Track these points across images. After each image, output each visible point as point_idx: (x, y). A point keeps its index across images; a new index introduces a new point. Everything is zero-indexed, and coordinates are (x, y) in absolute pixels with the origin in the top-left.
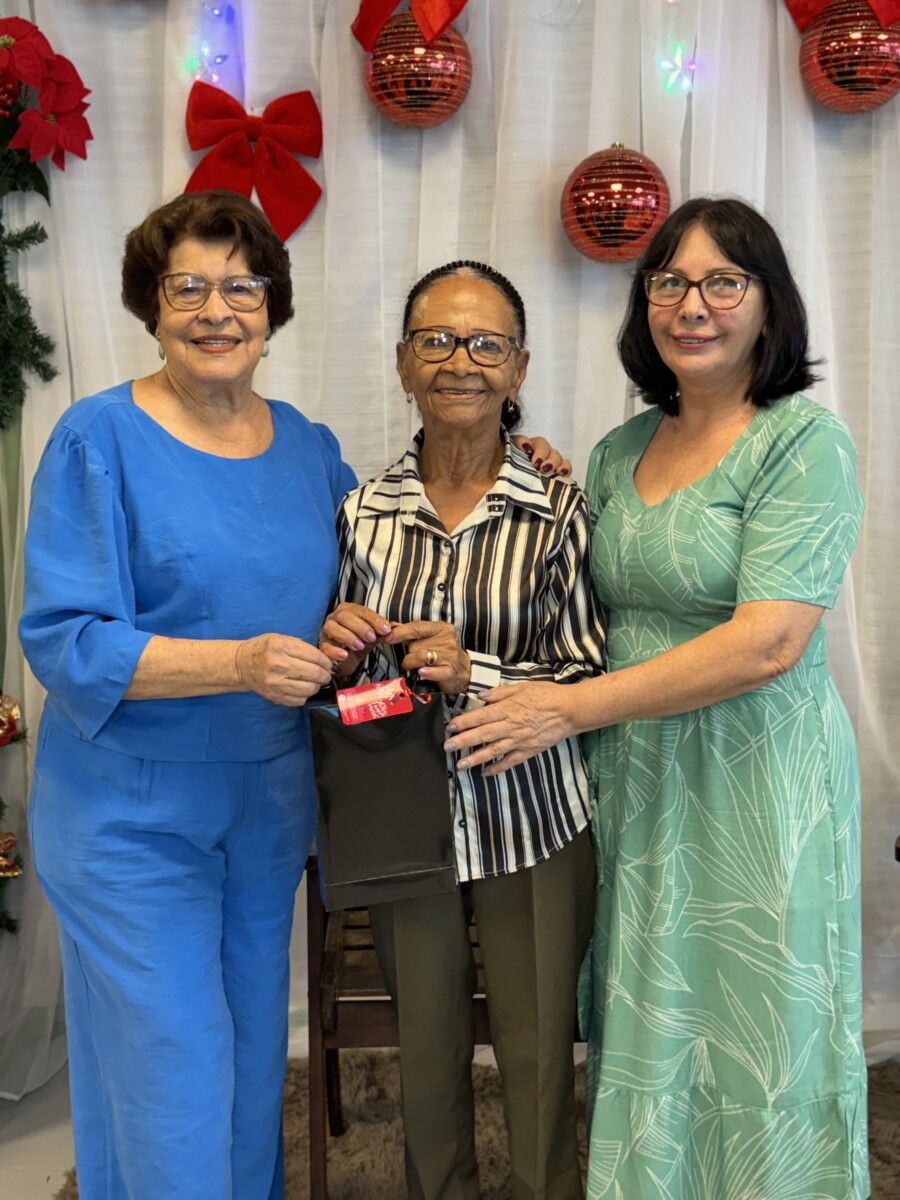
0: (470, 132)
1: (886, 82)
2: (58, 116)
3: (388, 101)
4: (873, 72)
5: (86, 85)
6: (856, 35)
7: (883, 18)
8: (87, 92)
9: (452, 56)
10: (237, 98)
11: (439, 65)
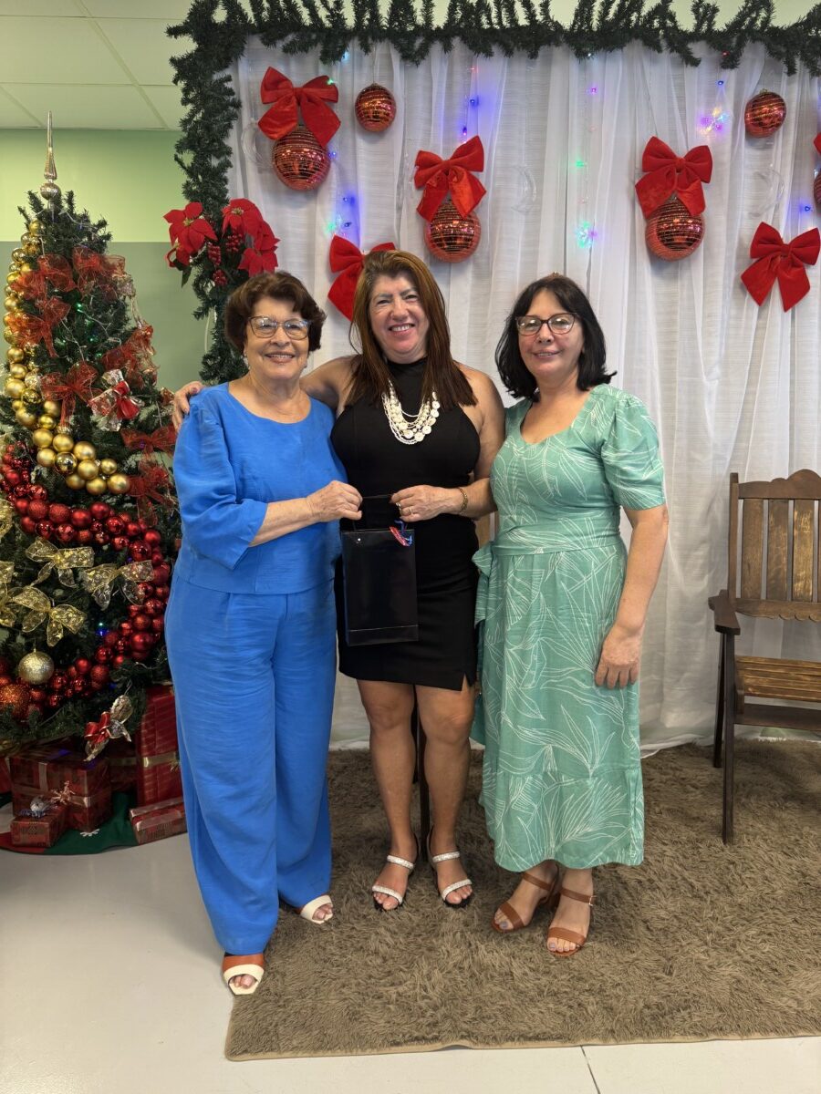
0: (477, 266)
1: (690, 244)
2: (263, 252)
3: (437, 248)
4: (683, 239)
5: (276, 236)
6: (676, 220)
7: (691, 211)
8: (277, 241)
9: (472, 224)
10: (356, 246)
11: (466, 230)
